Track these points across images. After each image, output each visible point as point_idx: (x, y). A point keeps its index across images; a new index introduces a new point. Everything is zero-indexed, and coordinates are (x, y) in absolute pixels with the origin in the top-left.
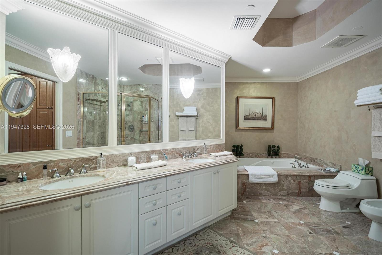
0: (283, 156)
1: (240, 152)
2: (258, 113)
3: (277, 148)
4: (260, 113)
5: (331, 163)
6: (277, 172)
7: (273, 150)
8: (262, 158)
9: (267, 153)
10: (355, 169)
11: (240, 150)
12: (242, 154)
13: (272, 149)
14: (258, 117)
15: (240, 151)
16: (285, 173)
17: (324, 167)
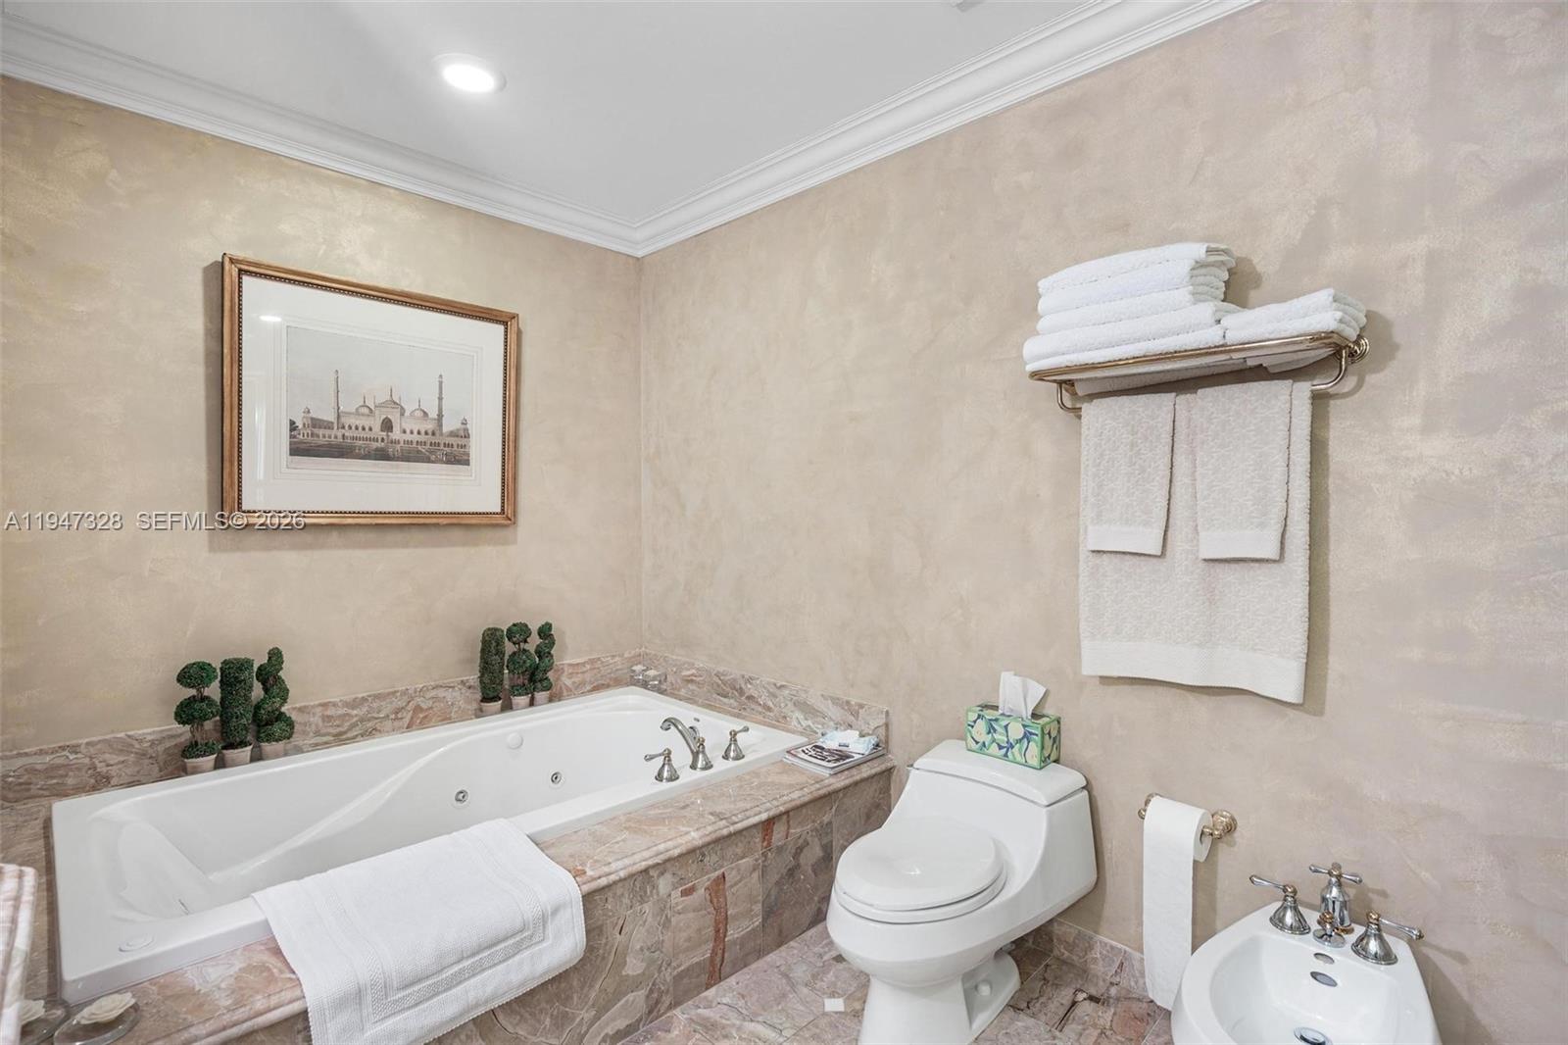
0: (568, 682)
1: (255, 715)
2: (407, 414)
3: (539, 641)
4: (425, 414)
5: (836, 701)
6: (577, 874)
7: (514, 653)
8: (446, 719)
9: (473, 678)
10: (988, 739)
11: (257, 691)
12: (277, 728)
13: (509, 648)
14: (408, 437)
15: (258, 707)
16: (627, 861)
17: (795, 723)
